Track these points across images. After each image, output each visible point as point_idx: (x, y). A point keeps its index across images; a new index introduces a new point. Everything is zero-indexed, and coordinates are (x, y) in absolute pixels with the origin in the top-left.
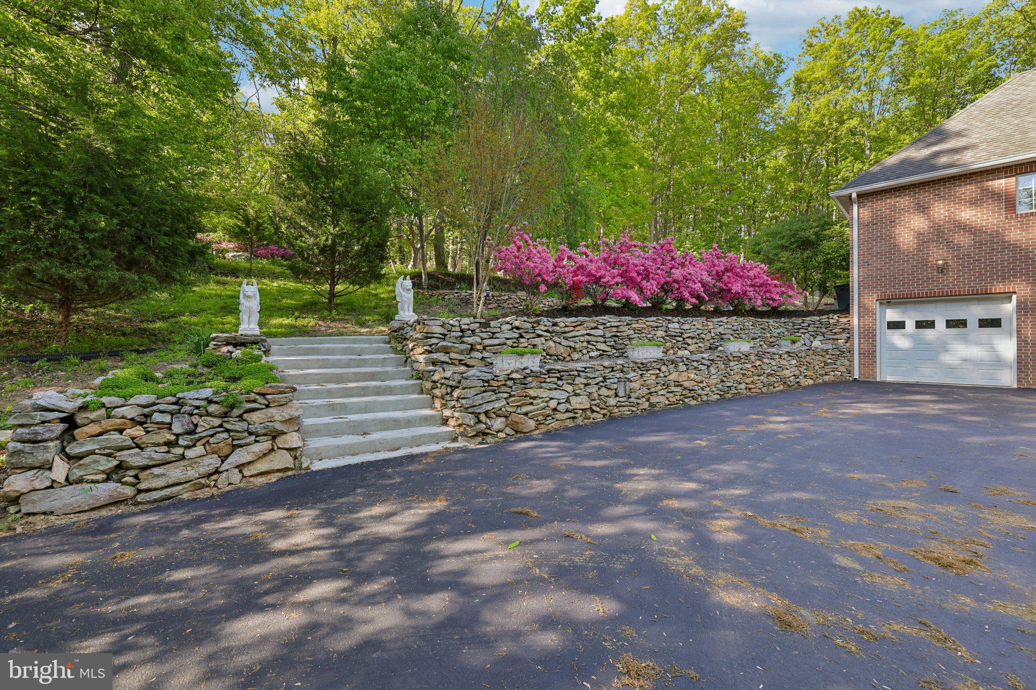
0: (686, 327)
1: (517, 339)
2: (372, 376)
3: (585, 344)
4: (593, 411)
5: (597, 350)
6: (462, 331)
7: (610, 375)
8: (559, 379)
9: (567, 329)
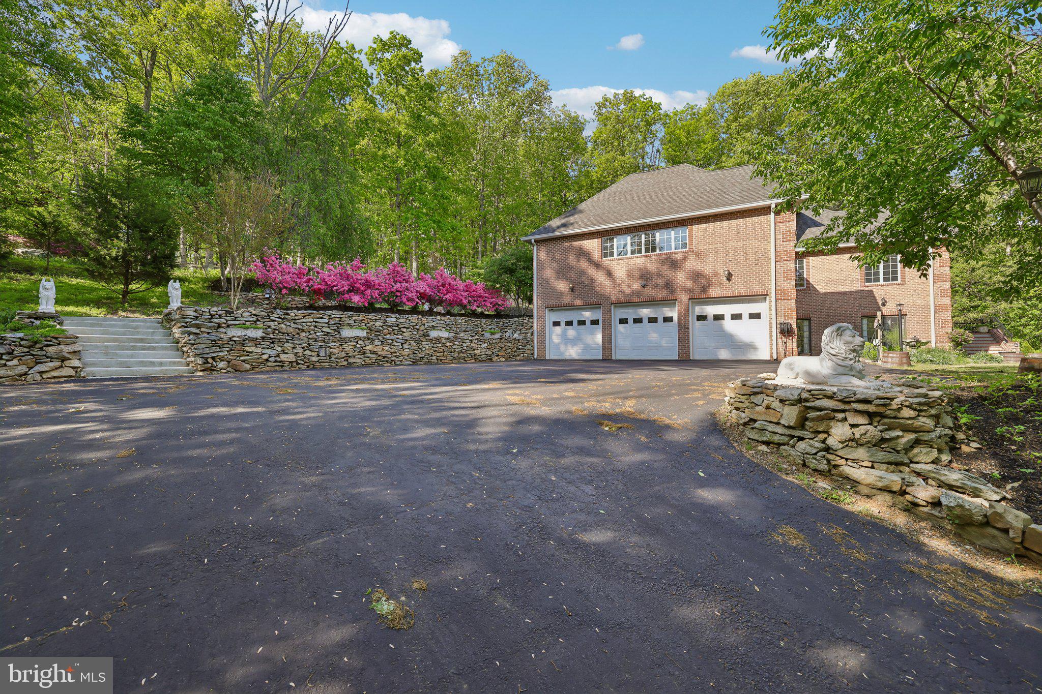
0: (402, 320)
1: (255, 322)
2: (142, 340)
3: (312, 327)
4: (298, 364)
5: (322, 332)
6: (211, 315)
7: (313, 343)
8: (273, 343)
9: (296, 318)
